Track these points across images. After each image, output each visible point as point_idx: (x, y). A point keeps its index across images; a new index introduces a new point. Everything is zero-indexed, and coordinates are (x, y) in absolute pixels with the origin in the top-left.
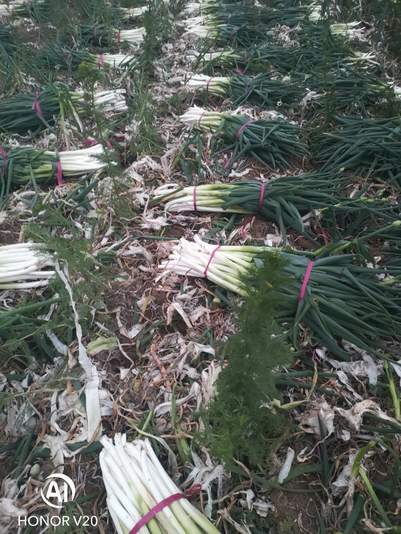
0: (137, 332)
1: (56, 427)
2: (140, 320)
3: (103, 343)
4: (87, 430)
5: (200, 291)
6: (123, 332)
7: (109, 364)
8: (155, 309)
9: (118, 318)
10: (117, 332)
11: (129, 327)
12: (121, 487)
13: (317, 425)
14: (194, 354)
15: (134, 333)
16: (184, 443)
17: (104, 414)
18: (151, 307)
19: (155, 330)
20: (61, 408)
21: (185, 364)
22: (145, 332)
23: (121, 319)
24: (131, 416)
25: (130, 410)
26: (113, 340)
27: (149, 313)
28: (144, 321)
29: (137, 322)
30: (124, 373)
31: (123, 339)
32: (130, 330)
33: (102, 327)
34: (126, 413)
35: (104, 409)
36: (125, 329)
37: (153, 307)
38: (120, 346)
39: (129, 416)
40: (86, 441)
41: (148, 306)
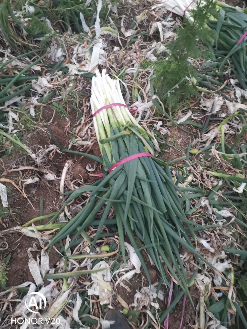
0: (131, 34)
1: (74, 60)
2: (135, 28)
3: (110, 31)
4: (89, 66)
5: (177, 24)
6: (123, 30)
7: (110, 42)
8: (145, 25)
9: (122, 21)
10: (119, 29)
11: (127, 29)
12: (99, 93)
13: (211, 107)
14: (159, 50)
15: (128, 34)
16: (136, 90)
17: (100, 63)
18: (144, 23)
19: (141, 37)
20: (79, 52)
21: (151, 53)
22: (135, 36)
23: (124, 22)
24: (114, 70)
25: (114, 66)
26: (115, 32)
27: (141, 25)
28: (136, 29)
29: (132, 28)
30: (116, 48)
31: (121, 34)
32: (127, 32)
33: (112, 22)
34: (112, 67)
35: (100, 60)
36: (124, 29)
37: (145, 23)
38: (119, 37)
39: (113, 69)
40: (87, 71)
41: (142, 21)
